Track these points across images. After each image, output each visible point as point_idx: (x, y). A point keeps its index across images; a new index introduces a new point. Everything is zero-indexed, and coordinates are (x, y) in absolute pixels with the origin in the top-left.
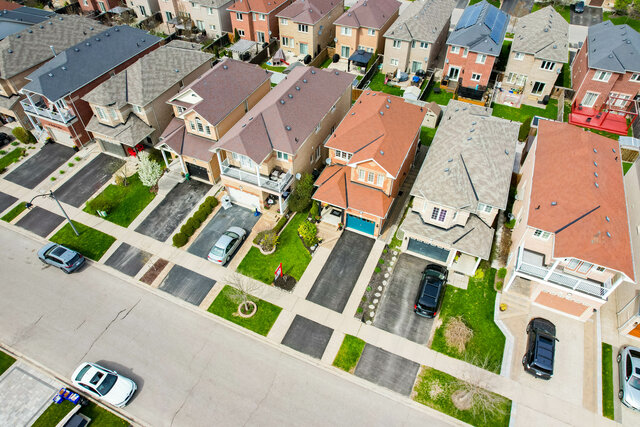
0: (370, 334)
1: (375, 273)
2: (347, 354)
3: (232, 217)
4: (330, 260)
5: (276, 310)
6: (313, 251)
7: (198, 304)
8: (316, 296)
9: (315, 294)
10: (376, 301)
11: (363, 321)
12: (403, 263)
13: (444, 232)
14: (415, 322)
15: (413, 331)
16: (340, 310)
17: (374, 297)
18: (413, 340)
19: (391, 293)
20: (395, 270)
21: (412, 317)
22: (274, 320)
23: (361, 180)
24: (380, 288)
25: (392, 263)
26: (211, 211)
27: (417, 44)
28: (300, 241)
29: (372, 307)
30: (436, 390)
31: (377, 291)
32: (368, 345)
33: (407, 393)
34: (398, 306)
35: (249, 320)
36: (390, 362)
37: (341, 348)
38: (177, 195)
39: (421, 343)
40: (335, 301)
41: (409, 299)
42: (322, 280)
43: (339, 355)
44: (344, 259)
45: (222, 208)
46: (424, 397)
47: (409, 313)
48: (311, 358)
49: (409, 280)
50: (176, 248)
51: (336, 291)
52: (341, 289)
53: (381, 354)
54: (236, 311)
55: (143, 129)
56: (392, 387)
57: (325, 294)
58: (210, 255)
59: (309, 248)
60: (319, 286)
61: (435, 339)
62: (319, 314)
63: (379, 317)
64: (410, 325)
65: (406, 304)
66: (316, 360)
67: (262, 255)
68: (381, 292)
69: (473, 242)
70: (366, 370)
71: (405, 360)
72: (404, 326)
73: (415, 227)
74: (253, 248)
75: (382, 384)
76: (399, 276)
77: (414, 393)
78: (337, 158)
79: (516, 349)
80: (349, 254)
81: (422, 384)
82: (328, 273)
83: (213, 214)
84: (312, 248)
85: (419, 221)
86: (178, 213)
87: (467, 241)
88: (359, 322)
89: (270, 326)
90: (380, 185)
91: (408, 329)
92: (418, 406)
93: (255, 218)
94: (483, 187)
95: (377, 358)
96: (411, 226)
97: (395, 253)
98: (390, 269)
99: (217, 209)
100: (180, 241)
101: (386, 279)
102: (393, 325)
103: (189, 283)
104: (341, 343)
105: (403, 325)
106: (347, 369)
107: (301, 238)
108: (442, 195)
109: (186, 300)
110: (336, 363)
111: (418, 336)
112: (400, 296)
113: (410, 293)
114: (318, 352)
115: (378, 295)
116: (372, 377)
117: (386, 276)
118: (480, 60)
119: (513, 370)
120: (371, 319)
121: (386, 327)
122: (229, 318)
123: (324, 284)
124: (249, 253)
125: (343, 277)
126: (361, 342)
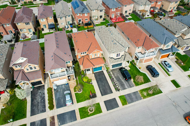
0: (123, 93)
1: (110, 78)
3: (60, 90)
4: (98, 83)
5: (98, 104)
7: (76, 120)
8: (104, 93)
9: (103, 93)
10: (117, 85)
11: (119, 91)
12: (114, 72)
13: (120, 59)
14: (128, 83)
15: (130, 85)
16: (112, 92)
17: (116, 84)
18: (131, 87)
19: (118, 80)
20: (114, 75)
21: (127, 82)
22: (100, 107)
23: (93, 57)
24: (115, 81)
25: (112, 74)
27: (67, 17)
28: (86, 83)
29: (117, 86)
30: (145, 94)
31: (115, 82)
32: (125, 95)
33: (141, 99)
34: (122, 82)
35: (94, 112)
36: (132, 95)
38: (35, 95)
39: (133, 86)
40: (109, 91)
42: (101, 89)
43: (122, 102)
44: (101, 80)
45: (55, 89)
46: (145, 97)
47: (125, 82)
48: (117, 108)
49: (118, 75)
50: (52, 111)
51: (106, 89)
52: (107, 87)
53: (129, 95)
54: (89, 113)
55: (3, 81)
56: (138, 100)
57: (105, 91)
58: (67, 104)
60: (102, 91)
61: (135, 84)
62: (108, 97)
63: (121, 88)
64: (128, 84)
65: (123, 80)
66: (118, 108)
67: (80, 93)
68: (116, 82)
70: (130, 101)
71: (134, 93)
72: (127, 85)
74: (75, 94)
75: (135, 101)
76: (116, 75)
77: (142, 98)
78: (82, 55)
79: (149, 75)
80: (100, 78)
81: (142, 95)
82: (100, 86)
83: (53, 93)
84: (91, 83)
85: (113, 60)
86: (41, 100)
87: (127, 58)
89: (101, 109)
90: (98, 56)
91: (128, 86)
92: (145, 100)
93: (68, 86)
94: (123, 44)
95: (129, 97)
97: (110, 71)
98: (112, 75)
99: (53, 90)
100: (51, 107)
101: (114, 78)
102: (125, 87)
103: (67, 117)
104: (120, 100)
106: (126, 104)
107: (86, 82)
108: (118, 50)
109: (71, 122)
110: (123, 105)
112: (120, 80)
113: (121, 77)
114: (117, 106)
115: (116, 83)
116: (132, 101)
117: (113, 77)
118: (86, 15)
119: (152, 79)
120: (120, 89)
121: (124, 89)
122: (89, 116)
123: (102, 89)
124: (76, 95)
125: (104, 84)
126: (123, 96)
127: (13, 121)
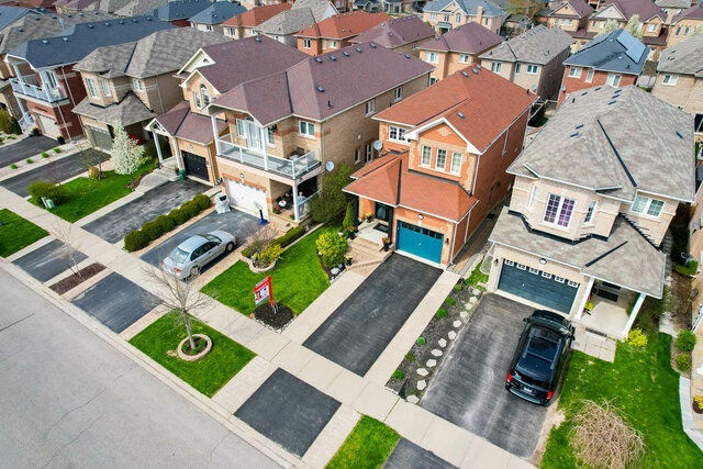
0: (413, 422)
1: (436, 318)
2: (359, 453)
3: (224, 223)
4: (360, 290)
5: (244, 356)
6: (335, 276)
7: (119, 331)
8: (323, 342)
9: (322, 339)
10: (431, 363)
11: (403, 394)
12: (489, 307)
13: (568, 247)
14: (507, 410)
15: (502, 427)
16: (362, 371)
17: (429, 357)
18: (500, 443)
19: (462, 353)
20: (476, 315)
21: (501, 400)
22: (235, 371)
23: (425, 166)
24: (442, 343)
25: (469, 307)
26: (197, 214)
27: (523, 68)
28: (318, 261)
29: (422, 372)
31: (436, 347)
32: (404, 441)
34: (476, 378)
35: (190, 365)
37: (348, 441)
38: (159, 193)
39: (518, 452)
40: (355, 354)
41: (496, 368)
42: (340, 319)
43: (341, 453)
44: (384, 293)
45: (215, 212)
47: (495, 392)
48: (284, 451)
49: (499, 336)
50: (126, 252)
51: (360, 338)
52: (370, 336)
53: (431, 464)
54: (175, 348)
55: (141, 111)
57: (340, 340)
58: (166, 260)
59: (328, 270)
60: (332, 327)
61: (550, 450)
62: (320, 373)
63: (435, 392)
64: (496, 414)
65: (490, 376)
66: (293, 457)
67: (251, 272)
68: (443, 349)
69: (627, 263)
72: (485, 413)
73: (514, 237)
74: (239, 263)
76: (481, 326)
78: (392, 140)
80: (394, 285)
82: (354, 308)
83: (199, 217)
84: (334, 271)
85: (522, 227)
86: (152, 212)
87: (615, 262)
88: (393, 396)
89: (225, 380)
90: (455, 172)
91: (491, 422)
93: (257, 227)
94: (644, 167)
96: (507, 235)
97: (476, 292)
98: (463, 315)
99: (207, 212)
100: (136, 242)
101: (456, 330)
102: (462, 411)
104: (349, 430)
105: (482, 413)
107: (320, 256)
109: (103, 323)
111: (512, 439)
112: (481, 359)
113: (500, 358)
114: (301, 442)
115: (436, 353)
117: (457, 324)
118: (611, 83)
120: (418, 393)
121: (447, 412)
122: (160, 358)
123: (341, 325)
124: (231, 268)
125: (377, 318)
126: (390, 434)
127: (51, 210)
